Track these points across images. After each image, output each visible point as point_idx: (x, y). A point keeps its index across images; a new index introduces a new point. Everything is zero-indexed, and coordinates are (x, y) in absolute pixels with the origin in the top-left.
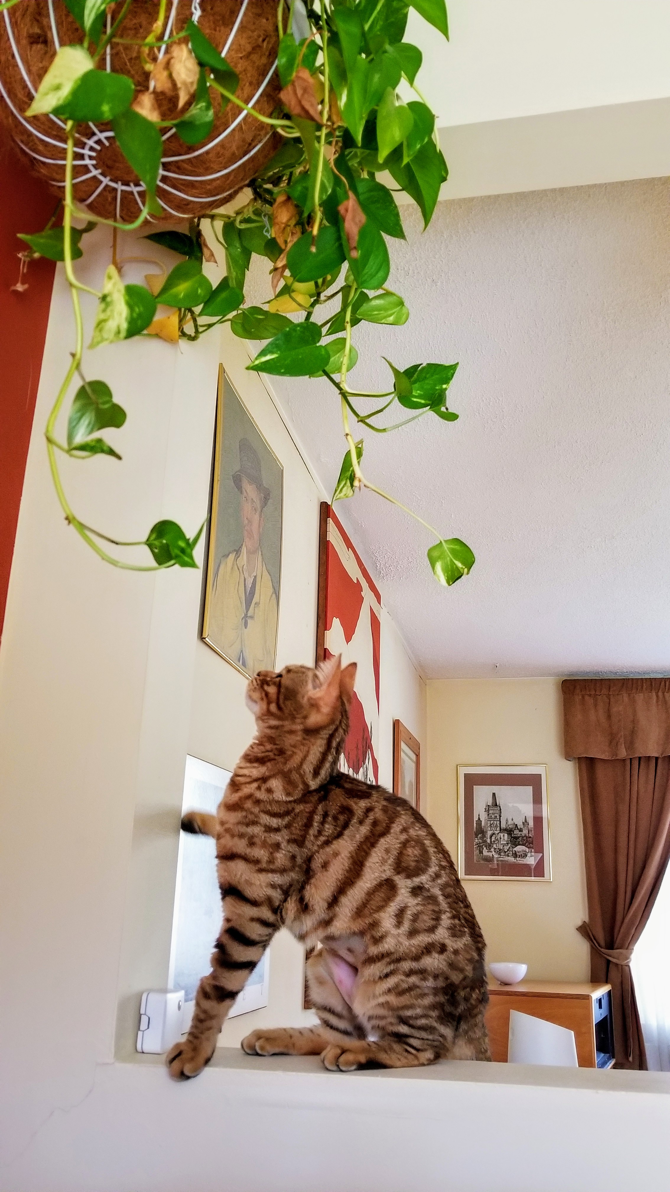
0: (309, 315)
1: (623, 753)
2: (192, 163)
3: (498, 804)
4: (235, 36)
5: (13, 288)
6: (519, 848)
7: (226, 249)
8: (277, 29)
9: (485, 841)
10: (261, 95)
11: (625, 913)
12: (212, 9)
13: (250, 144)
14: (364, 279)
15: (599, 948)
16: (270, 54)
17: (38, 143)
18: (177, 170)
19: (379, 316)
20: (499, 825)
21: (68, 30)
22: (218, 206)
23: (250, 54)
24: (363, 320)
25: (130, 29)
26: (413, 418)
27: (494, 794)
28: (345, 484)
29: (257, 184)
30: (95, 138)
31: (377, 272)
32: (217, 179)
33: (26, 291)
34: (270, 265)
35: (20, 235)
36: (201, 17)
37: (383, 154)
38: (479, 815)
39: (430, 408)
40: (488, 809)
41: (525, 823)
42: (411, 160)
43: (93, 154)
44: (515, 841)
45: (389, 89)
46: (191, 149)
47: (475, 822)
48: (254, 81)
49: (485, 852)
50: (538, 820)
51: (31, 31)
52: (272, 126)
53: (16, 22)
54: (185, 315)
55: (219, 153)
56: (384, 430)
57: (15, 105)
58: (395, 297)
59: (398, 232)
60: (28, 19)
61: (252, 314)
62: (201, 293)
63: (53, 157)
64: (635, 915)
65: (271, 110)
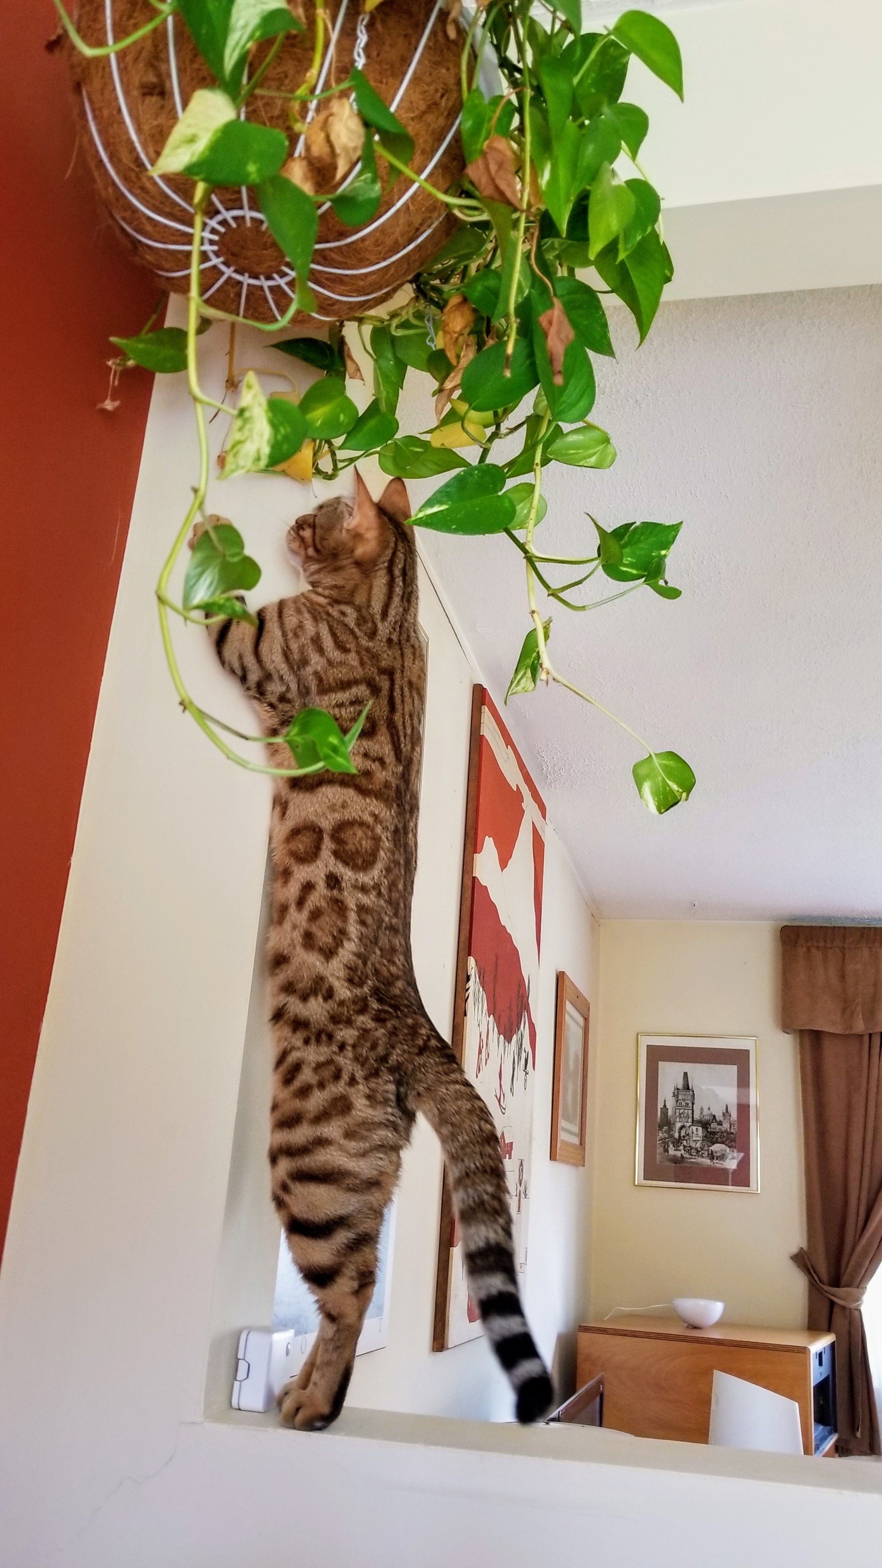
0: (485, 452)
1: (860, 1026)
2: (342, 253)
3: (690, 1088)
4: (407, 90)
5: (99, 406)
6: (717, 1148)
7: (376, 361)
8: (459, 83)
9: (672, 1136)
10: (435, 167)
11: (857, 1240)
12: (378, 55)
13: (417, 229)
14: (562, 408)
15: (821, 1285)
16: (449, 115)
17: (145, 222)
18: (322, 262)
19: (577, 456)
20: (691, 1115)
21: (192, 79)
22: (371, 308)
23: (424, 113)
24: (553, 461)
25: (274, 80)
26: (622, 594)
27: (686, 1074)
28: (525, 674)
29: (422, 279)
30: (219, 218)
31: (578, 401)
32: (373, 273)
33: (117, 409)
34: (435, 385)
35: (113, 339)
36: (364, 65)
37: (596, 247)
38: (665, 1101)
39: (645, 581)
40: (676, 1094)
41: (727, 1113)
42: (628, 257)
43: (215, 238)
44: (711, 1137)
45: (606, 163)
46: (343, 235)
47: (659, 1110)
48: (428, 149)
49: (672, 1151)
50: (744, 1109)
51: (145, 80)
52: (447, 205)
53: (126, 68)
54: (320, 446)
55: (377, 240)
56: (583, 608)
57: (118, 172)
58: (598, 432)
59: (605, 348)
60: (141, 65)
61: (407, 446)
62: (343, 421)
63: (164, 240)
64: (869, 1244)
65: (446, 186)
